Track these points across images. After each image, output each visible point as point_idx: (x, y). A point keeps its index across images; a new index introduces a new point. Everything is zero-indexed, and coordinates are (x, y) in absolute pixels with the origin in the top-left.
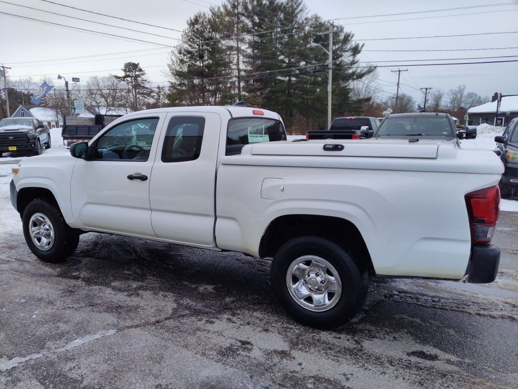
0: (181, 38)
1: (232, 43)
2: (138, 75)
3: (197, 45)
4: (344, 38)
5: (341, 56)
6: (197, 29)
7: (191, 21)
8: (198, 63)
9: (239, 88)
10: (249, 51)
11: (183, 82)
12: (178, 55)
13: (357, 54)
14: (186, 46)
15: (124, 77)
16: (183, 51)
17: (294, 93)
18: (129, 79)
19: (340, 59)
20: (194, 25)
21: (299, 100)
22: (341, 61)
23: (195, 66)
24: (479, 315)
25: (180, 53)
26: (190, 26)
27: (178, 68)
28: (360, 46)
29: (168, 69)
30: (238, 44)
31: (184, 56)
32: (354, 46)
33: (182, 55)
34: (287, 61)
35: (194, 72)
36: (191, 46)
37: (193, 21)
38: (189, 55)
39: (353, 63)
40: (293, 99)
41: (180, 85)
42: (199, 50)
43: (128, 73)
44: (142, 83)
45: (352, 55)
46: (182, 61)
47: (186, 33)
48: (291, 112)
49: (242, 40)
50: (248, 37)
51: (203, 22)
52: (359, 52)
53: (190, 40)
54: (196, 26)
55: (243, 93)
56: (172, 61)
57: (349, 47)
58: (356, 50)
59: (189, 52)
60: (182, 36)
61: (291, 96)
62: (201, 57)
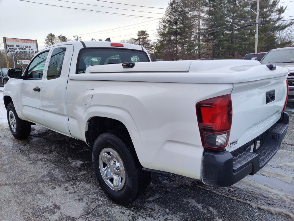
0: (165, 13)
1: (196, 13)
2: (145, 37)
3: (174, 16)
4: (272, 4)
5: (270, 15)
6: (174, 7)
7: (171, 2)
8: (174, 27)
9: (199, 40)
10: (206, 17)
11: (165, 39)
12: (162, 23)
13: (282, 13)
14: (168, 17)
15: (138, 39)
16: (166, 21)
17: (236, 41)
18: (141, 40)
19: (270, 17)
20: (173, 5)
21: (238, 45)
22: (271, 18)
23: (172, 28)
24: (259, 208)
25: (164, 22)
26: (170, 6)
27: (162, 31)
28: (284, 8)
29: (157, 32)
30: (199, 13)
31: (166, 23)
32: (280, 8)
33: (165, 23)
34: (232, 21)
35: (171, 32)
36: (170, 17)
37: (172, 2)
38: (169, 23)
39: (279, 19)
40: (234, 45)
41: (163, 41)
42: (175, 19)
43: (140, 37)
44: (147, 42)
45: (278, 14)
46: (165, 27)
47: (168, 10)
48: (233, 53)
49: (202, 11)
50: (206, 9)
51: (178, 2)
52: (283, 12)
53: (170, 14)
54: (174, 5)
55: (201, 43)
56: (159, 27)
57: (276, 9)
58: (281, 11)
59: (169, 21)
60: (165, 12)
61: (233, 43)
62: (176, 23)
